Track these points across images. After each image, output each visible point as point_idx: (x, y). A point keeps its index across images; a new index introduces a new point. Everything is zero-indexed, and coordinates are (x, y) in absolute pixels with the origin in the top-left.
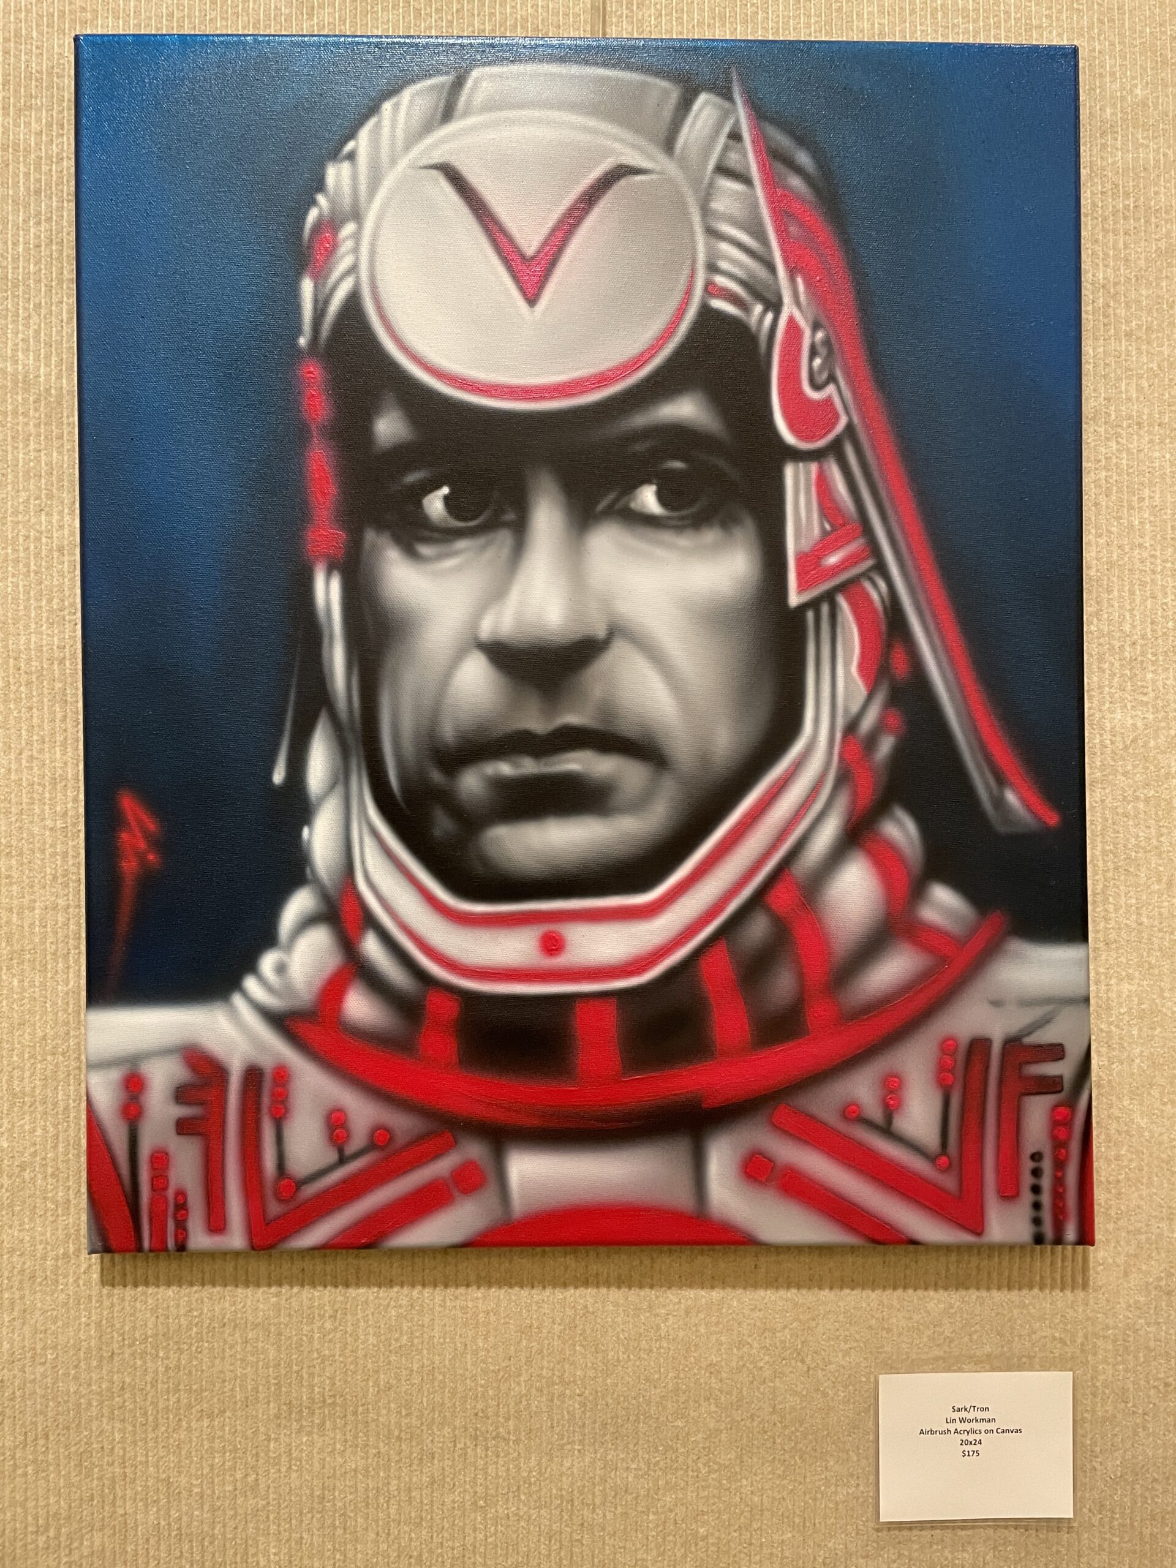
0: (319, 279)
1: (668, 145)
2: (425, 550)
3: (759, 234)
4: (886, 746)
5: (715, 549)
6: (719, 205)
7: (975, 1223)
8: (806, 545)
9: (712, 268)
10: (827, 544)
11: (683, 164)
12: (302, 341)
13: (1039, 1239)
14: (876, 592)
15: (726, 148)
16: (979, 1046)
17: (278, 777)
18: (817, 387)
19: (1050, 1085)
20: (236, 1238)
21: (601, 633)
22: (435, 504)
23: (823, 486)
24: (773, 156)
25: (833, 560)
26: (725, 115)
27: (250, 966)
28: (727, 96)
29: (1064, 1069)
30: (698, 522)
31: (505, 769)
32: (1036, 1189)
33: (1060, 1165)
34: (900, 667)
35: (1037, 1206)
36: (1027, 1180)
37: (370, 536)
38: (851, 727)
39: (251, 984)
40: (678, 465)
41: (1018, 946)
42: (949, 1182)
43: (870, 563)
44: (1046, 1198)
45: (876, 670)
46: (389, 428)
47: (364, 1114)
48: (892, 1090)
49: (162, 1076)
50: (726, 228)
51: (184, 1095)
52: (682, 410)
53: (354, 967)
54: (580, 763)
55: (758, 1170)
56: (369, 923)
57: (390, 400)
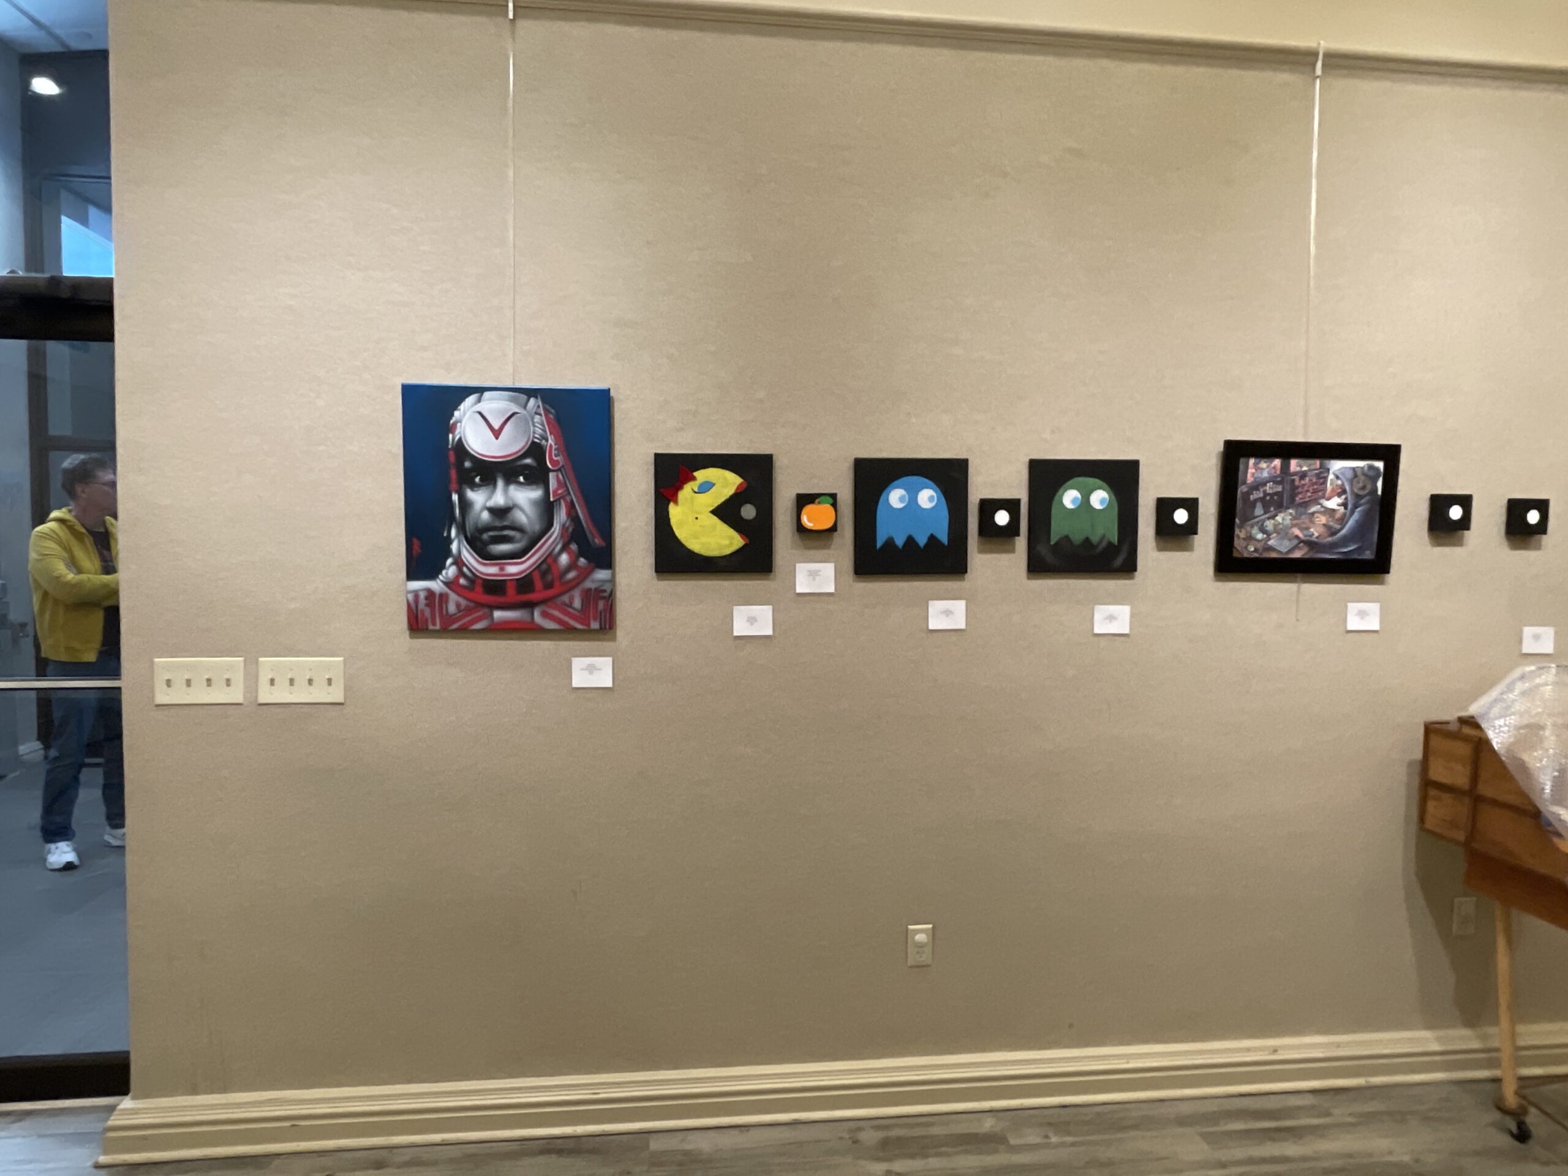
0: (453, 433)
1: (525, 407)
2: (475, 489)
3: (544, 427)
4: (570, 530)
5: (534, 490)
6: (535, 420)
7: (589, 625)
8: (554, 488)
9: (534, 433)
10: (558, 489)
11: (528, 412)
12: (450, 446)
13: (601, 628)
14: (568, 499)
15: (537, 409)
16: (589, 590)
17: (445, 535)
18: (556, 457)
19: (604, 598)
20: (438, 627)
21: (512, 506)
22: (477, 479)
23: (557, 476)
24: (545, 409)
25: (559, 492)
26: (536, 402)
27: (440, 572)
28: (537, 399)
29: (606, 594)
30: (531, 484)
31: (491, 533)
33: (606, 613)
34: (574, 514)
35: (601, 622)
36: (599, 617)
37: (464, 486)
38: (564, 525)
39: (440, 577)
40: (527, 472)
41: (596, 570)
42: (583, 617)
43: (567, 492)
44: (602, 620)
45: (569, 514)
46: (467, 464)
47: (464, 603)
48: (572, 599)
49: (422, 595)
50: (537, 425)
51: (426, 598)
52: (528, 461)
53: (461, 573)
54: (506, 532)
55: (545, 615)
56: (464, 564)
57: (467, 458)
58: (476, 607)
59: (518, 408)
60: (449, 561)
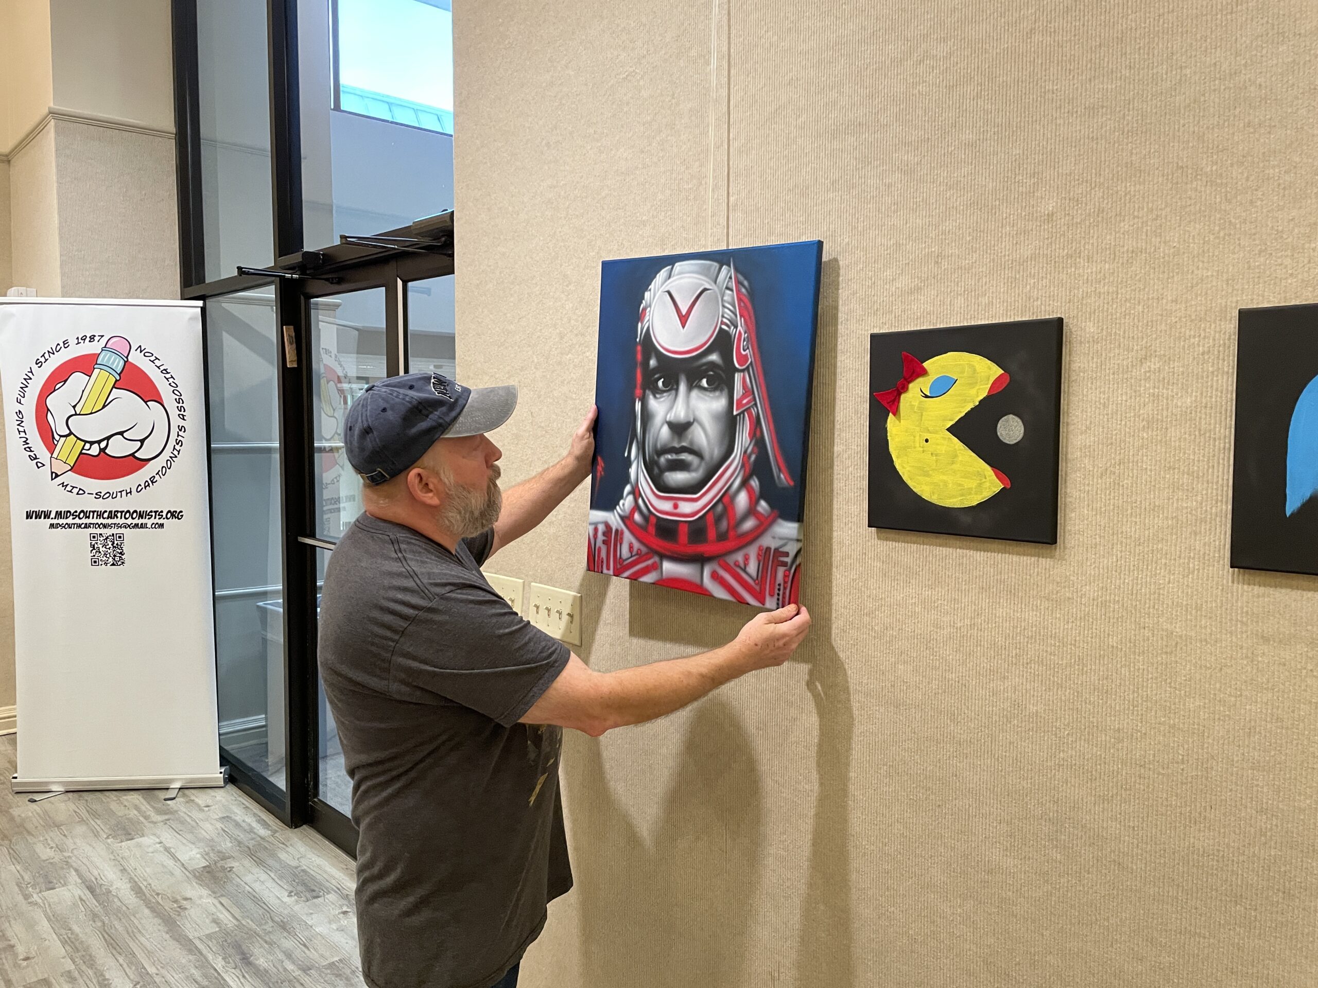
0: (642, 322)
1: (715, 282)
2: (658, 396)
3: (734, 307)
4: (753, 457)
5: (718, 397)
6: (725, 298)
7: (763, 602)
8: (739, 397)
9: (723, 316)
10: (744, 396)
11: (718, 287)
12: (638, 340)
15: (728, 282)
16: (768, 549)
17: (626, 455)
18: (744, 350)
19: (784, 564)
20: (611, 572)
21: (692, 420)
22: (660, 383)
23: (744, 379)
24: (738, 283)
25: (745, 401)
26: (729, 271)
27: (618, 503)
28: (729, 266)
29: (789, 560)
30: (714, 390)
31: (669, 457)
32: (778, 595)
33: (785, 588)
34: (758, 436)
35: (778, 599)
36: (777, 591)
37: (648, 392)
38: (745, 452)
39: (618, 508)
40: (711, 373)
41: (780, 521)
42: (757, 588)
43: (753, 403)
44: (781, 597)
45: (752, 435)
46: (653, 363)
47: (637, 545)
48: (746, 559)
49: (601, 528)
50: (727, 305)
51: (604, 534)
52: (714, 357)
53: (637, 507)
54: (685, 456)
55: (715, 576)
56: (640, 495)
57: (653, 355)
58: (647, 554)
59: (709, 283)
60: (628, 488)
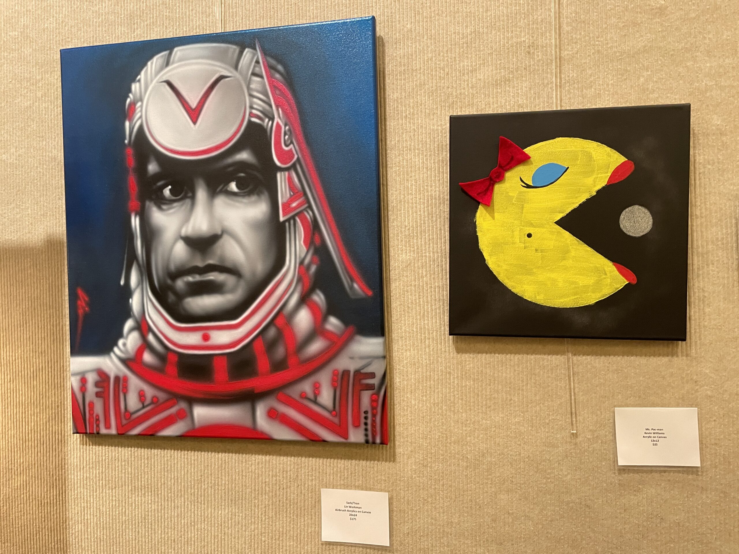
0: (130, 120)
1: (236, 67)
2: (164, 207)
3: (267, 96)
4: (313, 268)
5: (255, 202)
6: (253, 86)
7: (345, 435)
8: (285, 200)
9: (251, 107)
10: (292, 199)
11: (241, 74)
12: (126, 142)
13: (367, 442)
14: (308, 216)
15: (255, 67)
16: (346, 372)
17: (122, 283)
18: (287, 146)
19: (370, 387)
20: (113, 431)
21: (219, 232)
22: (167, 192)
23: (290, 179)
24: (270, 68)
25: (294, 205)
26: (254, 55)
27: (116, 344)
28: (255, 49)
29: (375, 381)
30: (249, 194)
31: (190, 279)
32: (366, 424)
33: (374, 415)
34: (318, 242)
35: (366, 430)
36: (363, 421)
37: (148, 203)
38: (302, 263)
39: (116, 349)
40: (242, 175)
41: (359, 338)
42: (336, 420)
43: (306, 205)
44: (369, 427)
45: (309, 242)
46: (152, 168)
47: (150, 392)
48: (317, 388)
49: (91, 378)
50: (255, 94)
51: (97, 384)
52: (244, 156)
53: (146, 345)
54: (212, 276)
55: (272, 414)
56: (150, 330)
57: (152, 158)
58: (167, 400)
59: (225, 69)
60: (129, 324)
